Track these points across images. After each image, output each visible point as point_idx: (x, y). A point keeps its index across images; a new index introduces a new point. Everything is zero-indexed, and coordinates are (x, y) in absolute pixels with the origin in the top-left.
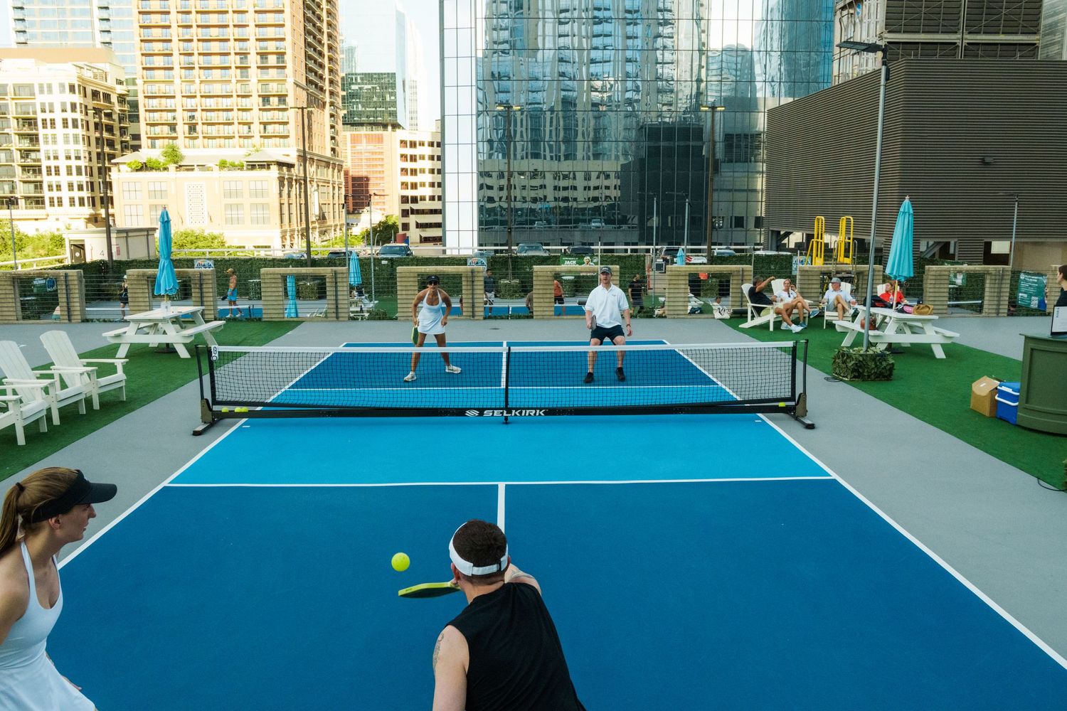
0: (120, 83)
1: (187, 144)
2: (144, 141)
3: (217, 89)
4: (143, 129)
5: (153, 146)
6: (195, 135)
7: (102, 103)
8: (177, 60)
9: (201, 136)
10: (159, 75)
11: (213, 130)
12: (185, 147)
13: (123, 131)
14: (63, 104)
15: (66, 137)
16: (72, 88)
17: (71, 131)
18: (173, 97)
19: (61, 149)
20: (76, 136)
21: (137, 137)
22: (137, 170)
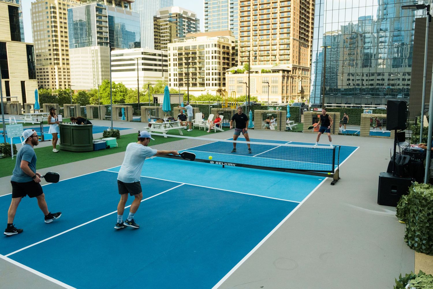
0: (233, 42)
1: (253, 64)
2: (239, 63)
3: (265, 43)
4: (239, 58)
5: (242, 65)
6: (256, 60)
7: (226, 50)
8: (252, 33)
9: (258, 60)
10: (245, 39)
11: (262, 58)
12: (253, 65)
13: (233, 59)
14: (212, 51)
15: (212, 62)
16: (215, 45)
17: (214, 60)
18: (250, 46)
19: (211, 66)
20: (215, 62)
21: (237, 61)
22: (234, 73)
